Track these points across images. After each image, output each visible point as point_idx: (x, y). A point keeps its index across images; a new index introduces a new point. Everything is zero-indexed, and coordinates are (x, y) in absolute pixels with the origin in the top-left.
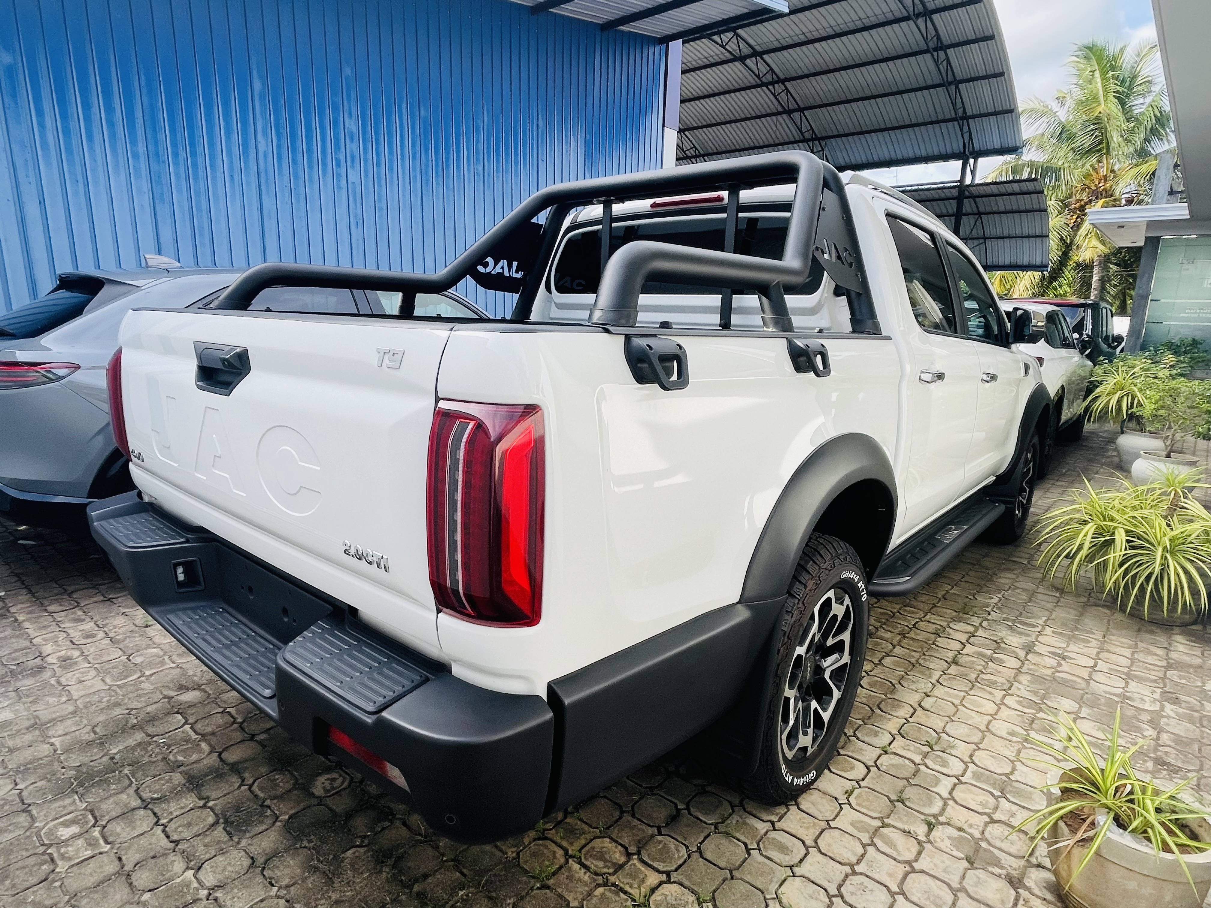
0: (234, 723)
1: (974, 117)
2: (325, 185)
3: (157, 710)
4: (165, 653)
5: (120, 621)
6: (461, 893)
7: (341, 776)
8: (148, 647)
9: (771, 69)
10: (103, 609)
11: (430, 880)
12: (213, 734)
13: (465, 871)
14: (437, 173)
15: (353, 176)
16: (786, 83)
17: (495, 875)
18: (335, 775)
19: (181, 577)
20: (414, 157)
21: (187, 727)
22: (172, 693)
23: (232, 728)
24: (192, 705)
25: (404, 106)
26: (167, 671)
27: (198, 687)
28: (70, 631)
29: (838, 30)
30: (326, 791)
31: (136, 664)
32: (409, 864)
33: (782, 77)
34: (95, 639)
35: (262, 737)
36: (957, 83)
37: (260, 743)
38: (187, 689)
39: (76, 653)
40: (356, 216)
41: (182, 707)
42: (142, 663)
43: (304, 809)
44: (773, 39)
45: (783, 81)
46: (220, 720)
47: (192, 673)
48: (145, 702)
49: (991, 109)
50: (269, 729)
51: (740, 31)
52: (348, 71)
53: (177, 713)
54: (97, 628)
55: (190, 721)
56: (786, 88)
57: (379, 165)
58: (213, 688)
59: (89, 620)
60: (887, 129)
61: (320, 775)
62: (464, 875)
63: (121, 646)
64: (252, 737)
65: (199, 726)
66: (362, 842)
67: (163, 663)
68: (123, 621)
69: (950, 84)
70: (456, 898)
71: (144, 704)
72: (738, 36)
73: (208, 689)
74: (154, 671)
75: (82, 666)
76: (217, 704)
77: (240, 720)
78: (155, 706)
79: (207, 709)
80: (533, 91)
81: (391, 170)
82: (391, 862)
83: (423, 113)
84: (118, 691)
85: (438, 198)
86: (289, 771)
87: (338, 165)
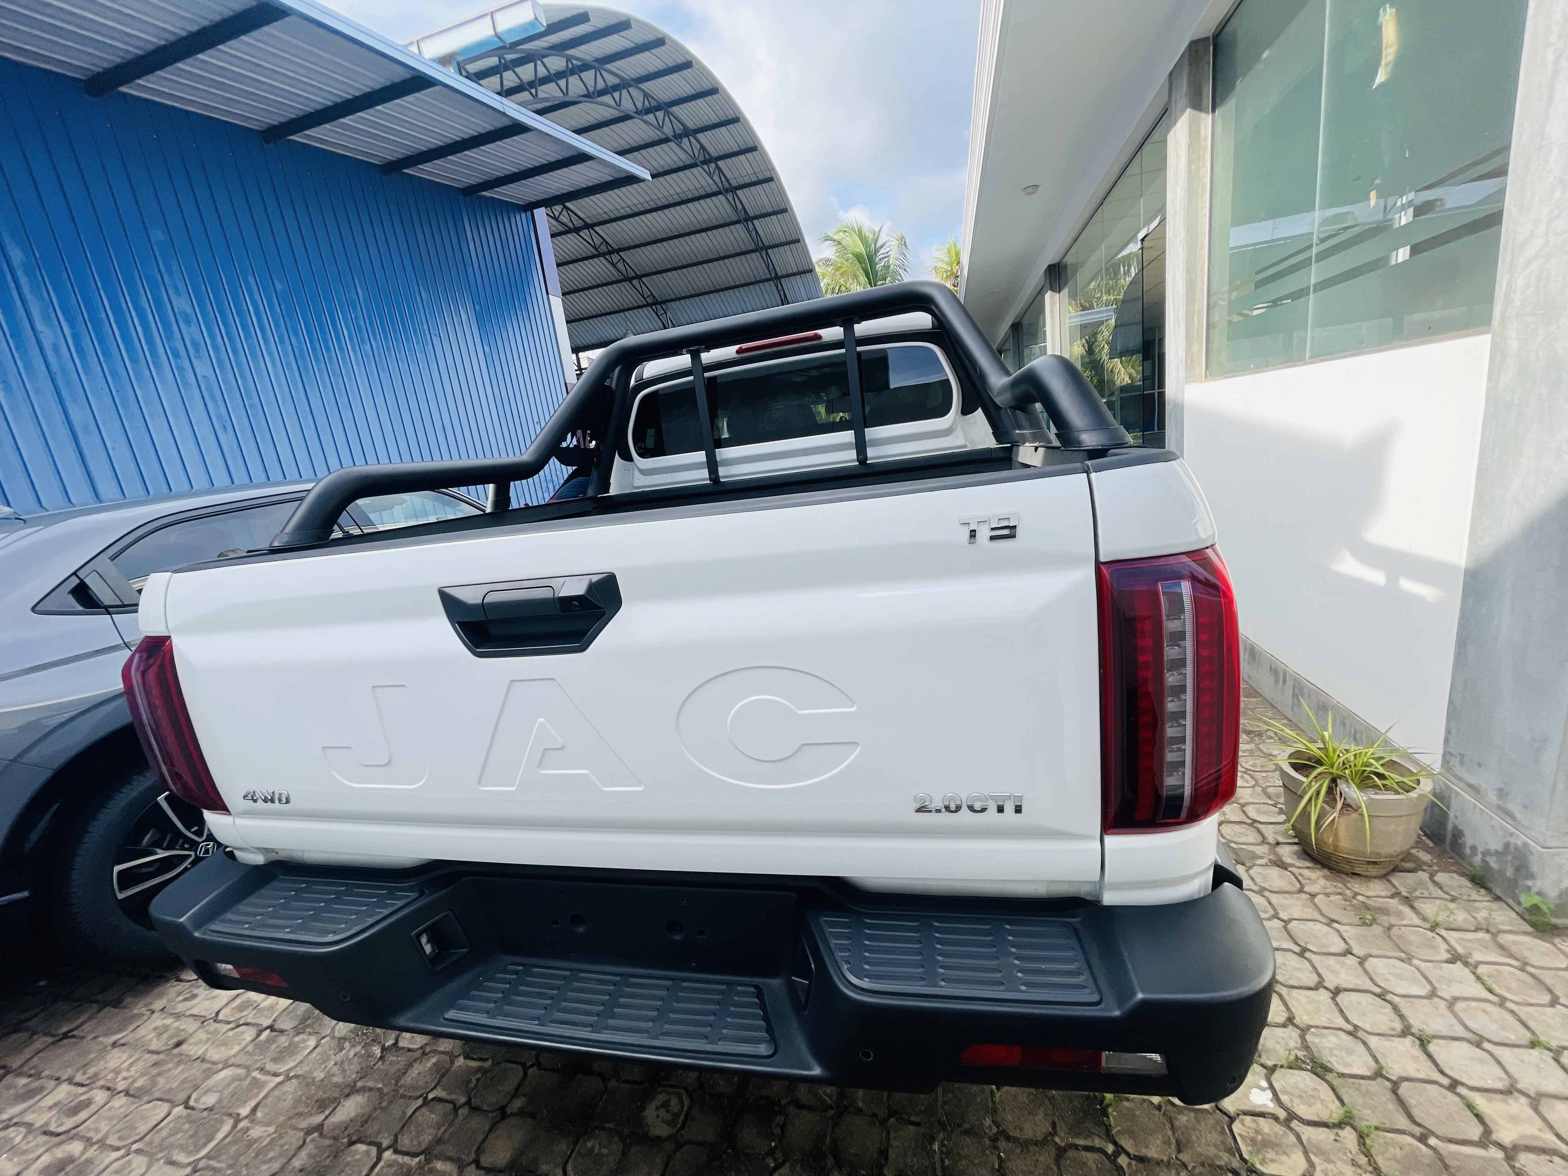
0: (456, 1109)
1: (784, 277)
2: (164, 382)
3: (311, 1156)
4: (248, 1068)
5: (116, 1059)
6: (936, 1147)
7: (669, 1094)
8: (208, 1074)
9: (604, 240)
10: (67, 1053)
11: (892, 1154)
12: (438, 1141)
13: (913, 1119)
14: (316, 356)
15: (203, 368)
16: (621, 254)
17: (944, 1103)
18: (661, 1098)
19: (428, 948)
20: (282, 341)
21: (388, 1155)
22: (318, 1119)
23: (461, 1118)
24: (365, 1120)
25: (251, 279)
26: (277, 1093)
27: (351, 1090)
28: (29, 1118)
29: (660, 204)
30: (671, 1123)
31: (210, 1109)
32: (853, 1151)
33: (616, 247)
34: (93, 1108)
35: (517, 1104)
36: (767, 248)
37: (522, 1113)
38: (335, 1102)
39: (75, 1148)
40: (219, 417)
41: (351, 1130)
42: (220, 1101)
43: (667, 1165)
44: (600, 211)
45: (618, 251)
46: (430, 1117)
47: (322, 1075)
48: (281, 1155)
49: (795, 270)
50: (517, 1089)
51: (568, 204)
52: (158, 235)
53: (352, 1143)
54: (81, 1090)
55: (385, 1143)
56: (622, 258)
57: (236, 353)
58: (376, 1076)
59: (52, 1083)
60: (717, 291)
61: (643, 1108)
62: (917, 1124)
63: (157, 1095)
64: (503, 1113)
65: (405, 1142)
66: (775, 1160)
67: (257, 1084)
68: (125, 1056)
69: (761, 249)
70: (937, 1157)
71: (282, 1161)
72: (567, 208)
73: (370, 1084)
74: (253, 1103)
75: (107, 1161)
76: (403, 1096)
77: (463, 1100)
78: (303, 1154)
79: (396, 1111)
80: (407, 261)
81: (254, 356)
82: (830, 1161)
83: (279, 286)
84: (214, 1163)
85: (325, 387)
86: (596, 1127)
87: (176, 355)
